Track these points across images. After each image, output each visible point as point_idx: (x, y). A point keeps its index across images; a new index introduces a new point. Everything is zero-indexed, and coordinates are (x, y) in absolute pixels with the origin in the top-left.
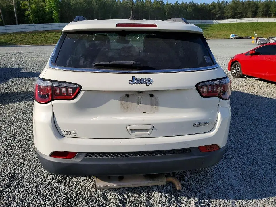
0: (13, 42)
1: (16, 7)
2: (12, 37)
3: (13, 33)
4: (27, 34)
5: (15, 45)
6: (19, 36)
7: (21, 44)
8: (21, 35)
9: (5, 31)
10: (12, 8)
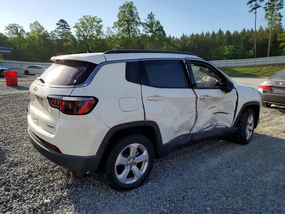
0: (257, 74)
1: (272, 40)
2: (259, 69)
3: (260, 66)
4: (275, 66)
5: (259, 76)
6: (265, 68)
7: (264, 76)
8: (269, 67)
9: (254, 64)
10: (268, 42)
